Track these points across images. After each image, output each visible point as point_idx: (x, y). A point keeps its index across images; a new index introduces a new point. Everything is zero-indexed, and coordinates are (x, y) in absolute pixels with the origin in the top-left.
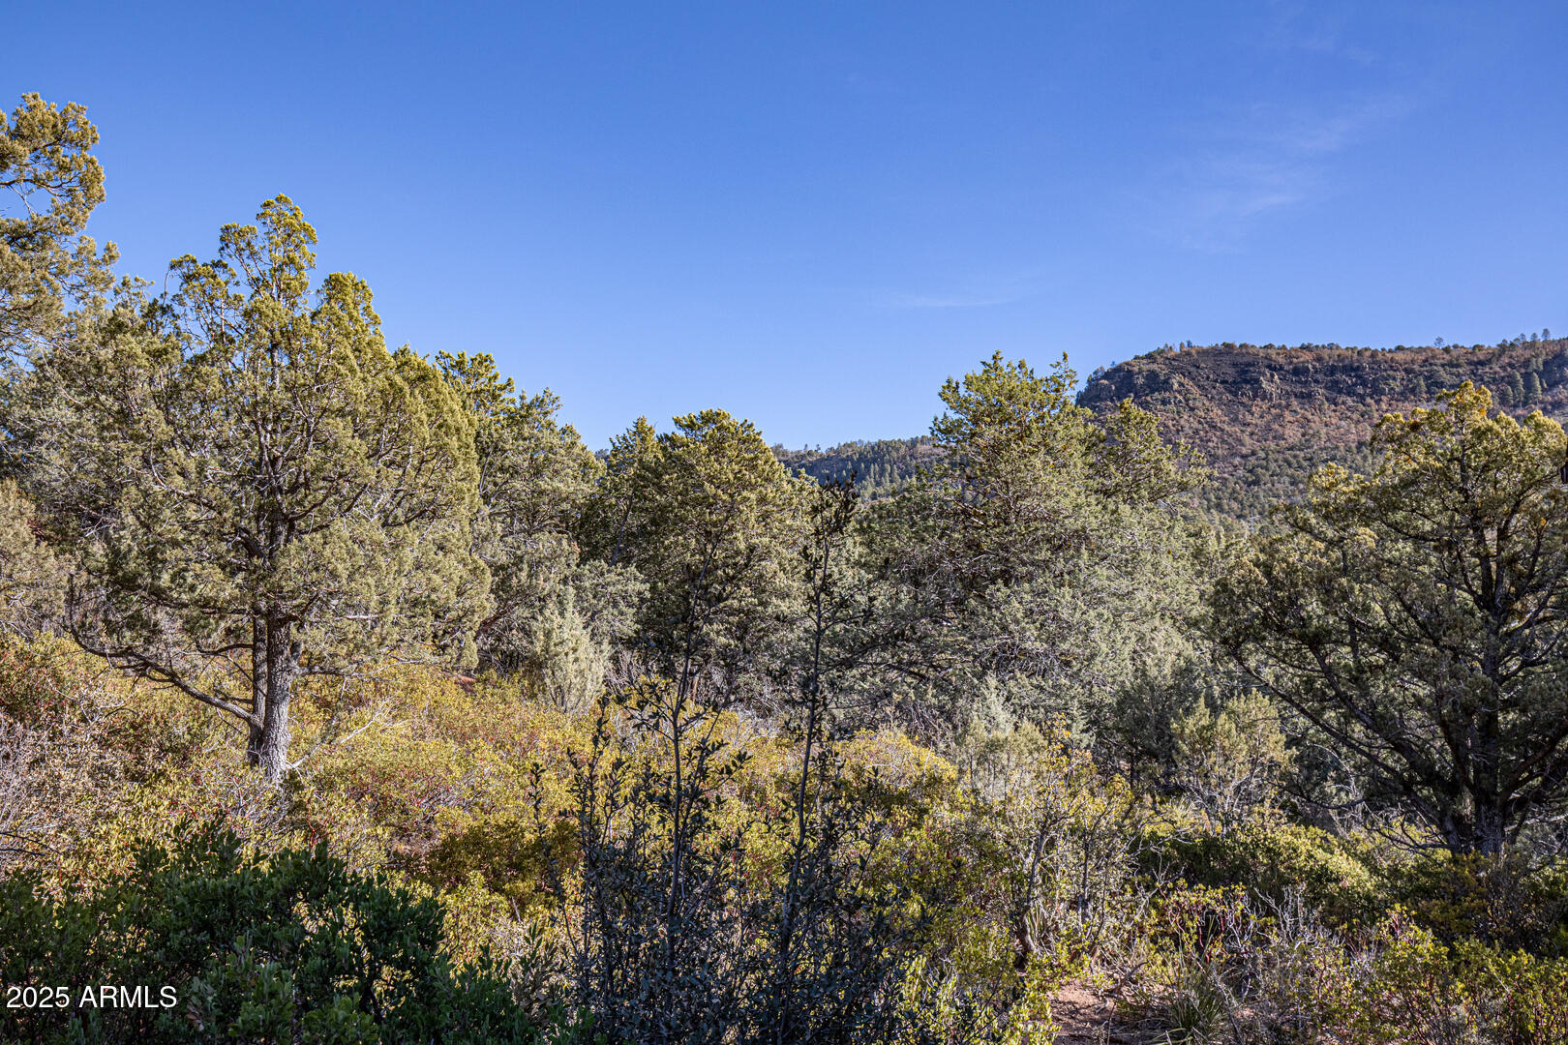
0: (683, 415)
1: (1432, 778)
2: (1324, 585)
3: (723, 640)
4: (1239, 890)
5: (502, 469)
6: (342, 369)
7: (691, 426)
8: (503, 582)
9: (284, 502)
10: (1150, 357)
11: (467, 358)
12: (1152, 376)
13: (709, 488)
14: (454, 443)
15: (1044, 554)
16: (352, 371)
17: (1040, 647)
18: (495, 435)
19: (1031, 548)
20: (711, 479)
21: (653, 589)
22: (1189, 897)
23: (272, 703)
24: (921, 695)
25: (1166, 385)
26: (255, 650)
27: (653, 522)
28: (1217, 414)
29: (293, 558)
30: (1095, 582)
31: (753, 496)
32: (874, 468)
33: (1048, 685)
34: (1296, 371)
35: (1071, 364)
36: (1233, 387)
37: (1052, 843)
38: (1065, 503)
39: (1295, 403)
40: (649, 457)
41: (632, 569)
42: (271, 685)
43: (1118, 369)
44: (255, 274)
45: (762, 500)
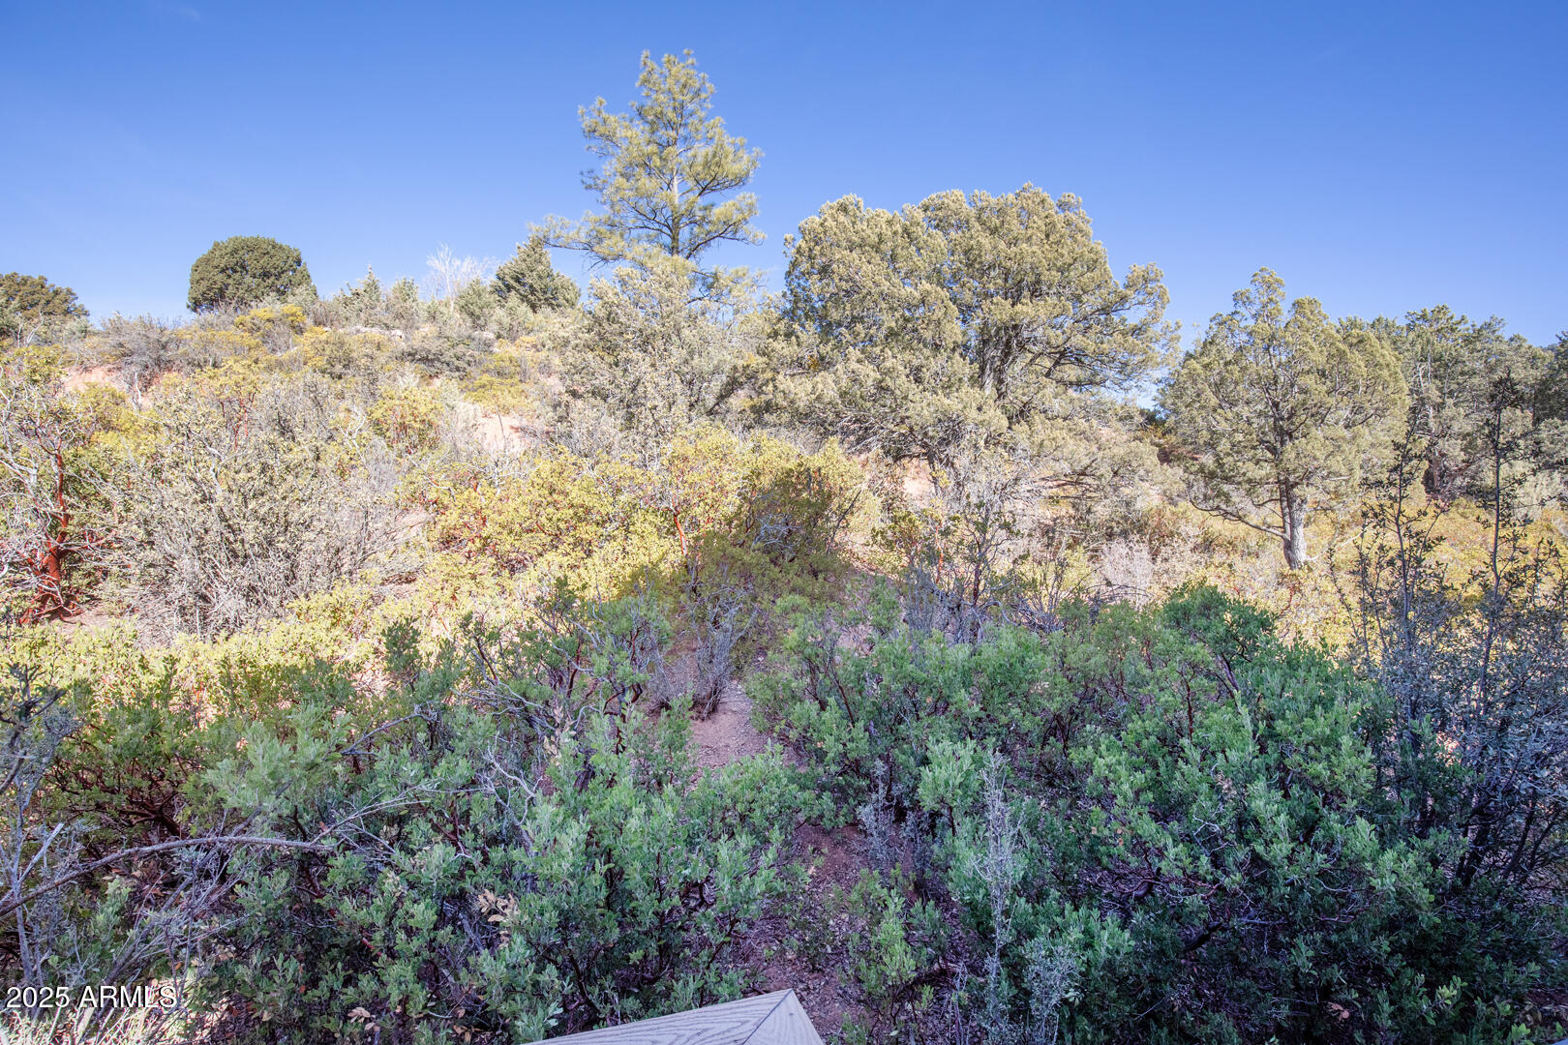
5: (1462, 374)
6: (1305, 349)
8: (1470, 443)
9: (1284, 424)
11: (1428, 311)
14: (1385, 373)
16: (1311, 348)
18: (1454, 354)
23: (1293, 527)
26: (1281, 501)
29: (1289, 451)
42: (1292, 519)
44: (1254, 312)
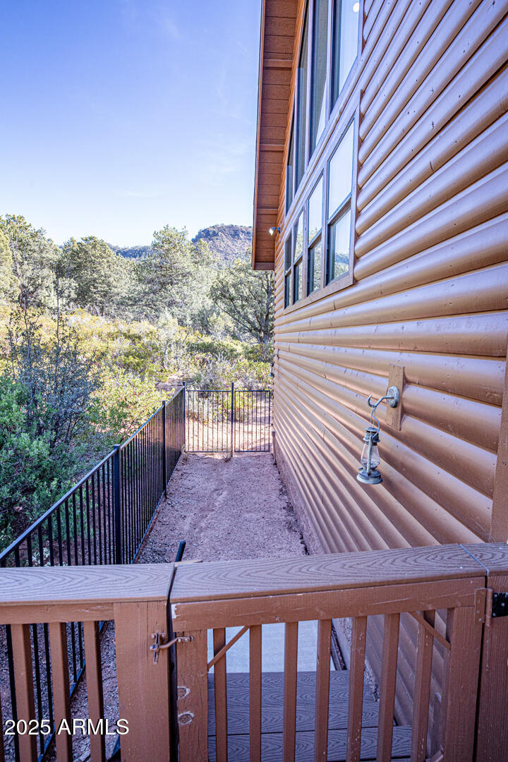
0: (84, 237)
1: (256, 329)
2: (234, 286)
3: (99, 299)
4: (209, 353)
7: (86, 240)
10: (213, 227)
11: (16, 217)
12: (214, 232)
13: (93, 258)
15: (180, 278)
17: (180, 301)
19: (177, 276)
20: (93, 255)
21: (79, 285)
22: (199, 356)
24: (151, 312)
25: (217, 235)
27: (78, 267)
28: (230, 243)
30: (193, 285)
31: (105, 261)
32: (144, 253)
33: (181, 310)
34: (248, 233)
35: (187, 229)
36: (233, 236)
37: (170, 346)
38: (185, 265)
39: (247, 241)
40: (75, 249)
41: (72, 279)
43: (206, 230)
45: (108, 262)
